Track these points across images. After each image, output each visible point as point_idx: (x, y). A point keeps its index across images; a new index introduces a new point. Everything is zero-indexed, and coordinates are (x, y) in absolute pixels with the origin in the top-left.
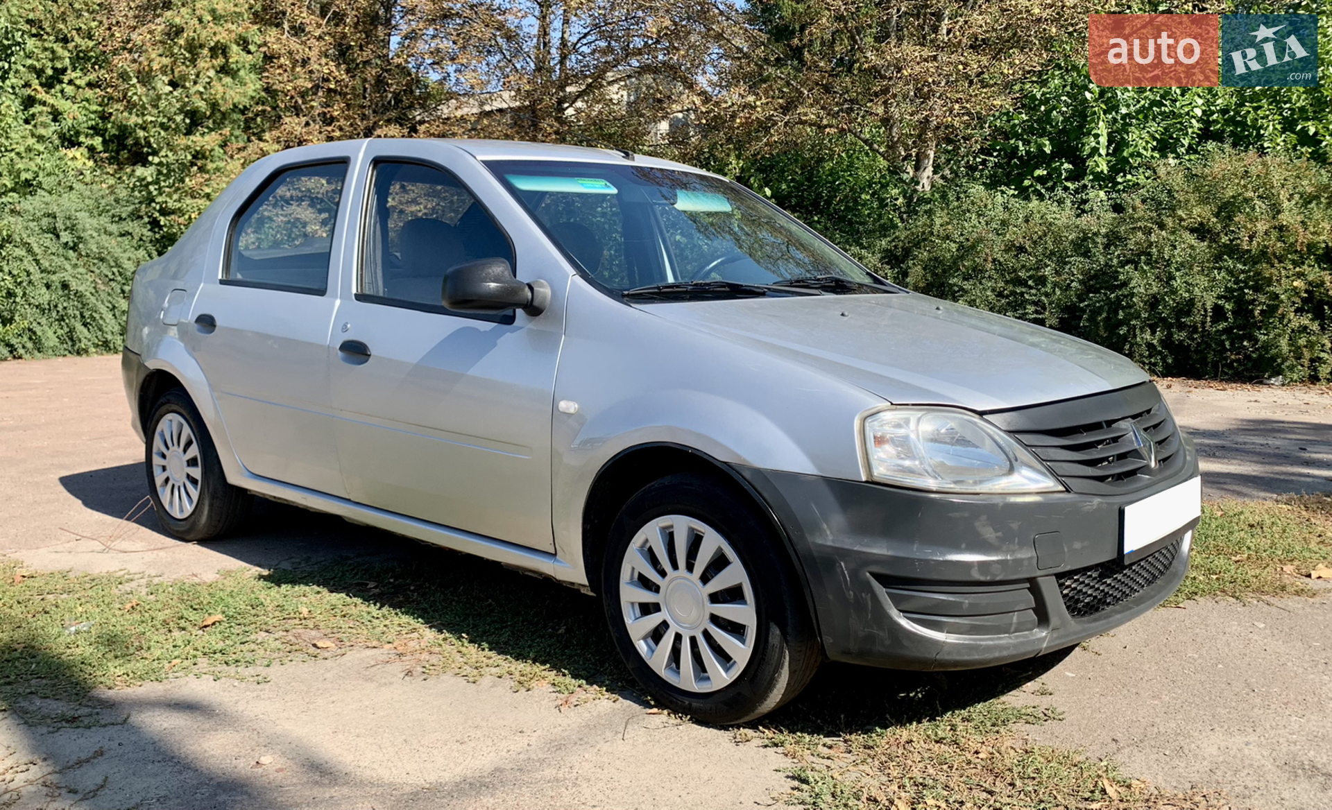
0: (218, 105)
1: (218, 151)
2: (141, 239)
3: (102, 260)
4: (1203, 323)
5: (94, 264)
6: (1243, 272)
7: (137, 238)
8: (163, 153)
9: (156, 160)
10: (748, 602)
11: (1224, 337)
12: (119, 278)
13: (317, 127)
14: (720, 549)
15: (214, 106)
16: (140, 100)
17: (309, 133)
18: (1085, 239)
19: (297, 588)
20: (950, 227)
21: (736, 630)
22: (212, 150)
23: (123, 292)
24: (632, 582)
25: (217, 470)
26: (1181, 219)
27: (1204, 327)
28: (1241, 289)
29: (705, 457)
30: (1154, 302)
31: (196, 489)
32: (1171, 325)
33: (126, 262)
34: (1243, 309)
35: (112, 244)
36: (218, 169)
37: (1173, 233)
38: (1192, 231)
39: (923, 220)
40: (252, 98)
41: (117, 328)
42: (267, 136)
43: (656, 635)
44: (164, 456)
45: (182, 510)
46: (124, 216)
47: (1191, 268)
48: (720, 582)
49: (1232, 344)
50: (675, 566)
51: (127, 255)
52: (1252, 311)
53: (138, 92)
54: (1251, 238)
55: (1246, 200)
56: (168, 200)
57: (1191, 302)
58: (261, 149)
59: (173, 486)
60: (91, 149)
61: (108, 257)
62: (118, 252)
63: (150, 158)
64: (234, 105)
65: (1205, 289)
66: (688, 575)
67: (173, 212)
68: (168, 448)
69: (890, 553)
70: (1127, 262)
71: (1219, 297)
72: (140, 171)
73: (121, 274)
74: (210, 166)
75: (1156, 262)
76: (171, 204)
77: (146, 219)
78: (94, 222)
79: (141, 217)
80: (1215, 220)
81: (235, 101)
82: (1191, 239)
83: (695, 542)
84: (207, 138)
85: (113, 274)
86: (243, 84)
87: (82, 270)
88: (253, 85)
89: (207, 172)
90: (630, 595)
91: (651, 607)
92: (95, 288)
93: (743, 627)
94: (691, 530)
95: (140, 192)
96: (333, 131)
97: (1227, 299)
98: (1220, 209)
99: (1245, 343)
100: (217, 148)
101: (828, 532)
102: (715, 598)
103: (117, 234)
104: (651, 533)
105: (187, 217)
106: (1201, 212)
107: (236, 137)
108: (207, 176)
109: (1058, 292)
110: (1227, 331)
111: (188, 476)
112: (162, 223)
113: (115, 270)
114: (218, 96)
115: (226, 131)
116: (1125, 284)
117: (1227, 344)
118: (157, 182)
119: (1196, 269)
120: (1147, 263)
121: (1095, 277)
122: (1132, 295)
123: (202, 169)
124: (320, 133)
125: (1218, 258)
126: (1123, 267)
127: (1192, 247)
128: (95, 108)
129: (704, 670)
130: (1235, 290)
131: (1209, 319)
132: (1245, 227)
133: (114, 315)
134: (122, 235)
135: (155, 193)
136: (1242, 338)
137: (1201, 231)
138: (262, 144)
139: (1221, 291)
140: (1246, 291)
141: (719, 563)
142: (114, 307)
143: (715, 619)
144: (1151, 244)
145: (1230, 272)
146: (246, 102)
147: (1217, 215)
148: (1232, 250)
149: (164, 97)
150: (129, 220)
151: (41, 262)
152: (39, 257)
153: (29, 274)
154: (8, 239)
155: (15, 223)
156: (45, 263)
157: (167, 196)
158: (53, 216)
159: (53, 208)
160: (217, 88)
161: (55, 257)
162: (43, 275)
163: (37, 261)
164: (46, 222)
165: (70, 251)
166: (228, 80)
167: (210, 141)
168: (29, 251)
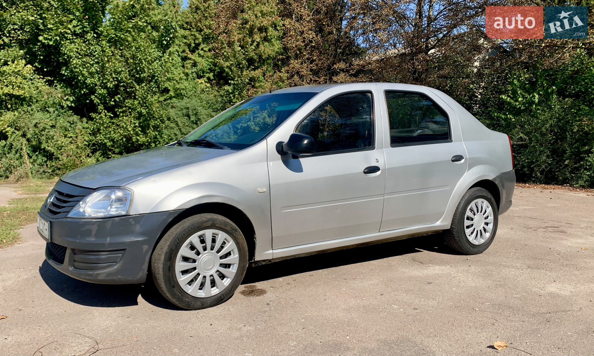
0: (262, 56)
1: (261, 78)
8: (236, 79)
9: (232, 82)
13: (306, 65)
15: (260, 57)
16: (228, 54)
17: (302, 68)
22: (258, 77)
36: (260, 86)
40: (277, 52)
42: (283, 70)
46: (219, 108)
53: (227, 51)
58: (280, 76)
60: (209, 78)
63: (230, 81)
64: (269, 55)
72: (226, 87)
74: (257, 85)
78: (206, 111)
81: (269, 53)
84: (256, 72)
86: (273, 45)
88: (277, 46)
89: (256, 87)
95: (226, 97)
96: (313, 66)
100: (261, 76)
107: (269, 71)
108: (255, 89)
114: (262, 52)
115: (265, 68)
118: (233, 92)
123: (253, 87)
124: (307, 67)
128: (211, 60)
135: (232, 98)
138: (280, 74)
146: (273, 54)
149: (237, 52)
150: (221, 110)
151: (182, 129)
152: (181, 127)
153: (176, 135)
154: (169, 119)
155: (172, 113)
156: (183, 130)
157: (237, 99)
158: (188, 108)
159: (188, 105)
160: (262, 47)
161: (188, 128)
162: (182, 136)
163: (180, 129)
164: (185, 111)
165: (195, 125)
166: (266, 43)
167: (257, 73)
168: (177, 125)
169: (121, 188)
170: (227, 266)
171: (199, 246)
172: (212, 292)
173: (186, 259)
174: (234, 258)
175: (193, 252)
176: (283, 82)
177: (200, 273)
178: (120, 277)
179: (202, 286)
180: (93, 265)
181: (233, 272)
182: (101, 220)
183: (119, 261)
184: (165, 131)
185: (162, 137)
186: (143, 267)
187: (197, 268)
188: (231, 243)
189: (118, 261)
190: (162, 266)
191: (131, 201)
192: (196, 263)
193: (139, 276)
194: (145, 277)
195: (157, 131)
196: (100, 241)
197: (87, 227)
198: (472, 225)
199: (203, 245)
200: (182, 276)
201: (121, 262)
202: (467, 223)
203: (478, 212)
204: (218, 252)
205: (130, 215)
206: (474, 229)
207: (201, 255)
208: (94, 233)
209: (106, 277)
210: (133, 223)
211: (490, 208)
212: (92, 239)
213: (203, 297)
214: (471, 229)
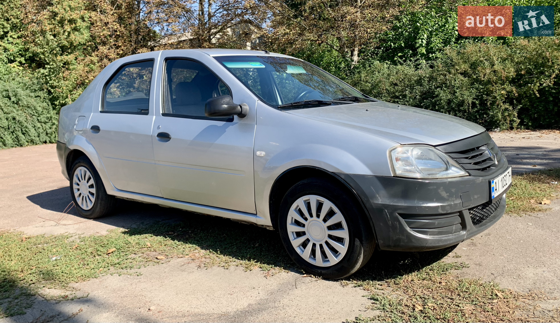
0: (73, 43)
1: (74, 62)
2: (44, 98)
3: (29, 107)
4: (469, 109)
5: (26, 109)
6: (482, 89)
7: (42, 98)
8: (51, 63)
9: (49, 66)
10: (345, 229)
11: (477, 114)
12: (36, 114)
13: (113, 50)
14: (331, 208)
15: (71, 44)
16: (41, 42)
17: (110, 53)
18: (420, 79)
19: (142, 235)
20: (368, 77)
21: (340, 240)
22: (71, 61)
23: (38, 120)
24: (292, 224)
25: (102, 189)
26: (457, 70)
27: (469, 111)
28: (481, 95)
29: (322, 170)
30: (449, 102)
31: (93, 197)
32: (456, 110)
33: (39, 108)
34: (483, 103)
35: (33, 101)
36: (74, 69)
37: (455, 75)
38: (461, 74)
39: (357, 75)
40: (86, 40)
41: (36, 134)
42: (93, 55)
43: (304, 245)
44: (78, 185)
45: (87, 206)
46: (37, 89)
47: (462, 88)
48: (331, 222)
49: (479, 116)
50: (311, 216)
51: (39, 105)
52: (486, 103)
53: (40, 39)
54: (485, 75)
55: (481, 61)
56: (54, 82)
57: (463, 102)
58: (91, 60)
59: (83, 196)
60: (20, 63)
61: (31, 106)
62: (35, 104)
63: (46, 66)
64: (79, 43)
65: (468, 96)
66: (318, 219)
67: (56, 87)
68: (80, 181)
69: (406, 205)
70: (438, 87)
71: (474, 99)
72: (42, 71)
73: (36, 113)
74: (71, 67)
75: (449, 86)
76: (55, 84)
77: (45, 90)
78: (24, 92)
79: (43, 90)
80: (470, 69)
81: (80, 41)
82: (461, 77)
83: (320, 206)
84: (69, 56)
85: (34, 113)
86: (83, 34)
87: (21, 112)
88: (86, 35)
89: (70, 70)
90: (291, 229)
91: (301, 234)
92: (26, 119)
93: (343, 239)
94: (318, 201)
95: (43, 79)
97: (477, 99)
98: (471, 65)
99: (485, 116)
100: (73, 60)
101: (379, 198)
102: (330, 228)
103: (34, 96)
104: (300, 203)
105: (61, 88)
106: (464, 67)
107: (80, 56)
108: (70, 72)
109: (411, 100)
110: (477, 111)
111: (90, 192)
112: (52, 92)
113: (34, 111)
114: (73, 40)
115: (76, 53)
116: (437, 96)
117: (478, 117)
118: (49, 75)
119: (464, 88)
120: (445, 87)
121: (425, 94)
122: (441, 100)
123: (67, 69)
124: (114, 52)
125: (472, 84)
126: (436, 89)
127: (462, 80)
128: (21, 46)
129: (326, 257)
130: (479, 96)
131: (470, 107)
132: (482, 72)
133: (35, 129)
134: (36, 97)
135: (49, 79)
136: (483, 114)
137: (464, 74)
138: (91, 58)
139: (474, 96)
140: (484, 96)
141: (331, 213)
142: (35, 126)
143: (330, 236)
144: (446, 80)
145: (477, 89)
146: (83, 41)
147: (471, 68)
148: (477, 80)
149: (50, 41)
150: (38, 91)
152: (3, 108)
156: (7, 110)
157: (54, 81)
158: (7, 91)
159: (7, 88)
160: (72, 36)
161: (9, 107)
162: (6, 115)
164: (4, 93)
165: (16, 104)
166: (76, 33)
167: (70, 58)
176: (94, 64)
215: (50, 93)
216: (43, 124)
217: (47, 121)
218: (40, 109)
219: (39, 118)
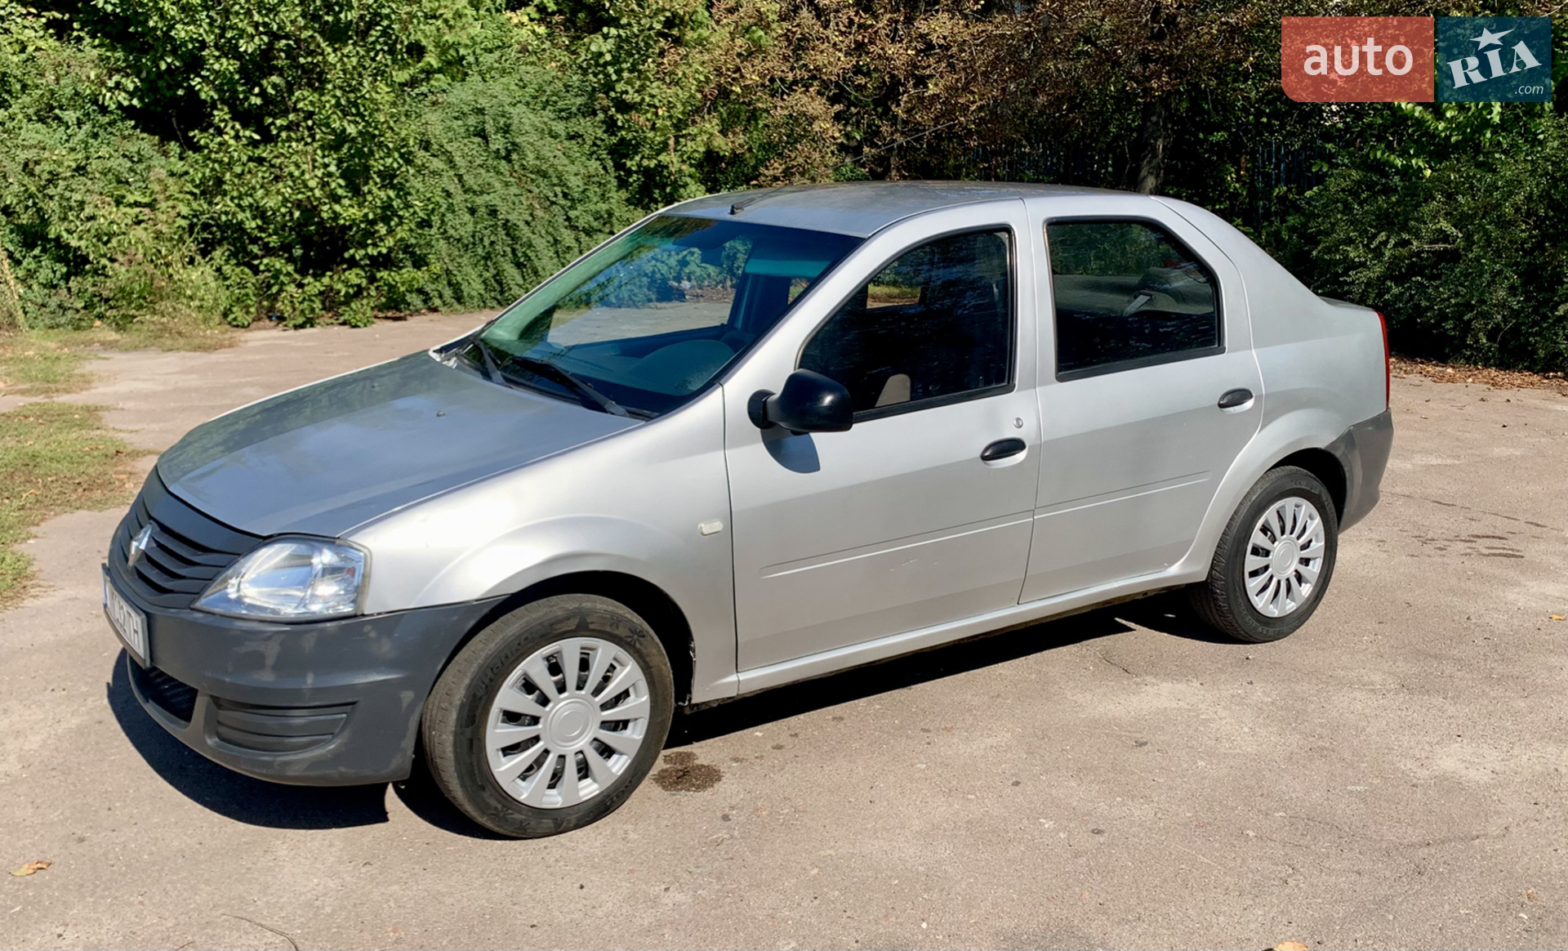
2: (595, 144)
3: (545, 175)
5: (532, 180)
7: (590, 142)
8: (622, 21)
9: (613, 31)
12: (562, 202)
22: (694, 13)
23: (568, 219)
33: (573, 178)
35: (552, 151)
36: (698, 42)
46: (574, 109)
51: (576, 166)
56: (629, 89)
58: (758, 12)
60: (542, 10)
61: (551, 171)
62: (563, 163)
63: (605, 28)
67: (631, 107)
72: (595, 44)
73: (565, 195)
74: (690, 36)
76: (632, 97)
77: (601, 116)
78: (536, 120)
79: (594, 113)
85: (556, 196)
87: (514, 190)
89: (684, 45)
92: (531, 215)
95: (596, 75)
100: (700, 9)
103: (563, 134)
105: (649, 114)
108: (684, 52)
112: (620, 124)
113: (558, 189)
118: (616, 62)
123: (678, 42)
133: (557, 252)
134: (571, 138)
135: (614, 77)
138: (759, 4)
142: (556, 241)
150: (580, 116)
151: (465, 177)
152: (462, 171)
153: (449, 195)
154: (426, 146)
155: (434, 122)
156: (470, 180)
157: (627, 83)
158: (480, 111)
159: (483, 102)
161: (482, 171)
162: (467, 196)
163: (460, 177)
164: (472, 120)
165: (503, 162)
168: (450, 161)
169: (338, 542)
170: (619, 725)
171: (546, 682)
172: (582, 793)
173: (511, 717)
174: (639, 703)
175: (530, 697)
176: (767, 27)
177: (549, 748)
178: (343, 769)
179: (556, 778)
180: (274, 742)
181: (634, 740)
182: (287, 628)
183: (340, 732)
184: (416, 183)
185: (408, 206)
186: (403, 744)
187: (542, 736)
188: (628, 669)
189: (337, 730)
190: (451, 738)
191: (366, 577)
192: (540, 726)
193: (392, 767)
194: (408, 766)
195: (393, 187)
196: (290, 684)
197: (251, 646)
198: (1266, 568)
199: (555, 678)
200: (503, 759)
201: (346, 734)
202: (1252, 562)
203: (1283, 533)
204: (597, 691)
205: (363, 615)
206: (1271, 578)
207: (551, 705)
208: (270, 661)
209: (306, 770)
210: (373, 634)
211: (1318, 520)
212: (266, 678)
213: (558, 806)
214: (1262, 579)
215: (611, 126)
216: (583, 235)
217: (595, 224)
218: (575, 183)
219: (572, 214)
